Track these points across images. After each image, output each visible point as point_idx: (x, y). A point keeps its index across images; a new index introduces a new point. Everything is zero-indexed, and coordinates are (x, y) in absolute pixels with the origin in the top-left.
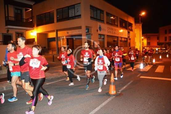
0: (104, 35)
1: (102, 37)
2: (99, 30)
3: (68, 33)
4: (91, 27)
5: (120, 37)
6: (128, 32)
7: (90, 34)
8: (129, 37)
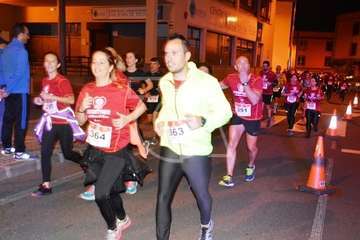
0: (199, 29)
1: (196, 34)
2: (189, 13)
3: (96, 14)
4: (169, 3)
5: (239, 39)
6: (259, 24)
7: (166, 23)
8: (259, 39)
